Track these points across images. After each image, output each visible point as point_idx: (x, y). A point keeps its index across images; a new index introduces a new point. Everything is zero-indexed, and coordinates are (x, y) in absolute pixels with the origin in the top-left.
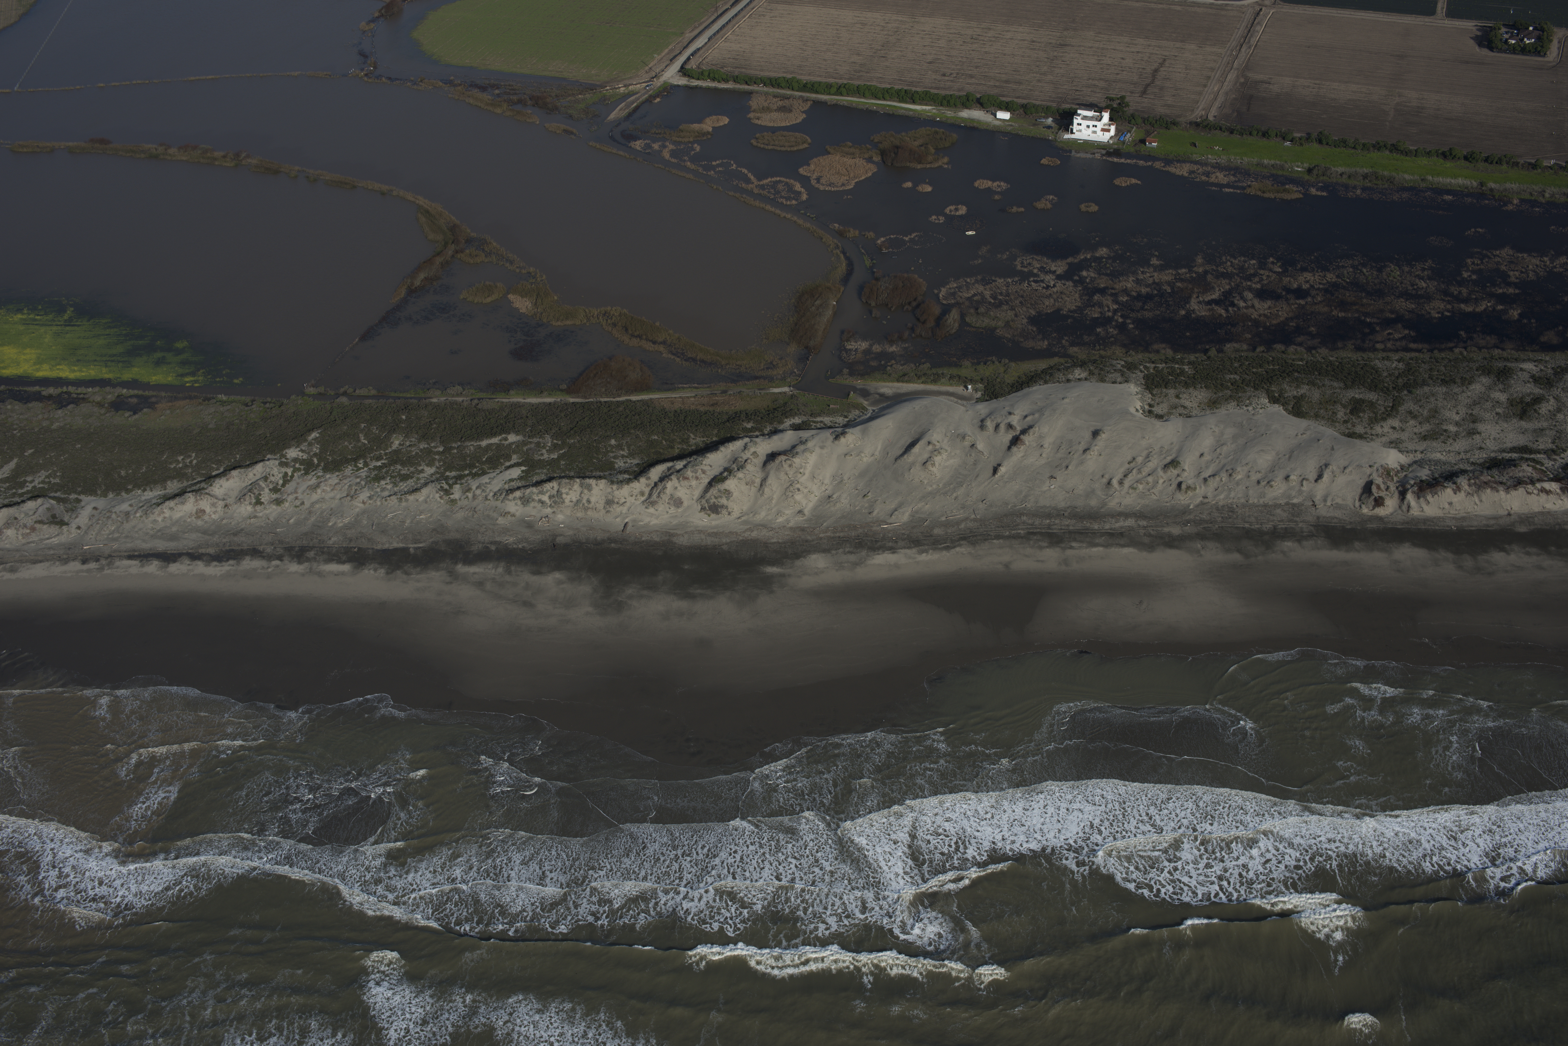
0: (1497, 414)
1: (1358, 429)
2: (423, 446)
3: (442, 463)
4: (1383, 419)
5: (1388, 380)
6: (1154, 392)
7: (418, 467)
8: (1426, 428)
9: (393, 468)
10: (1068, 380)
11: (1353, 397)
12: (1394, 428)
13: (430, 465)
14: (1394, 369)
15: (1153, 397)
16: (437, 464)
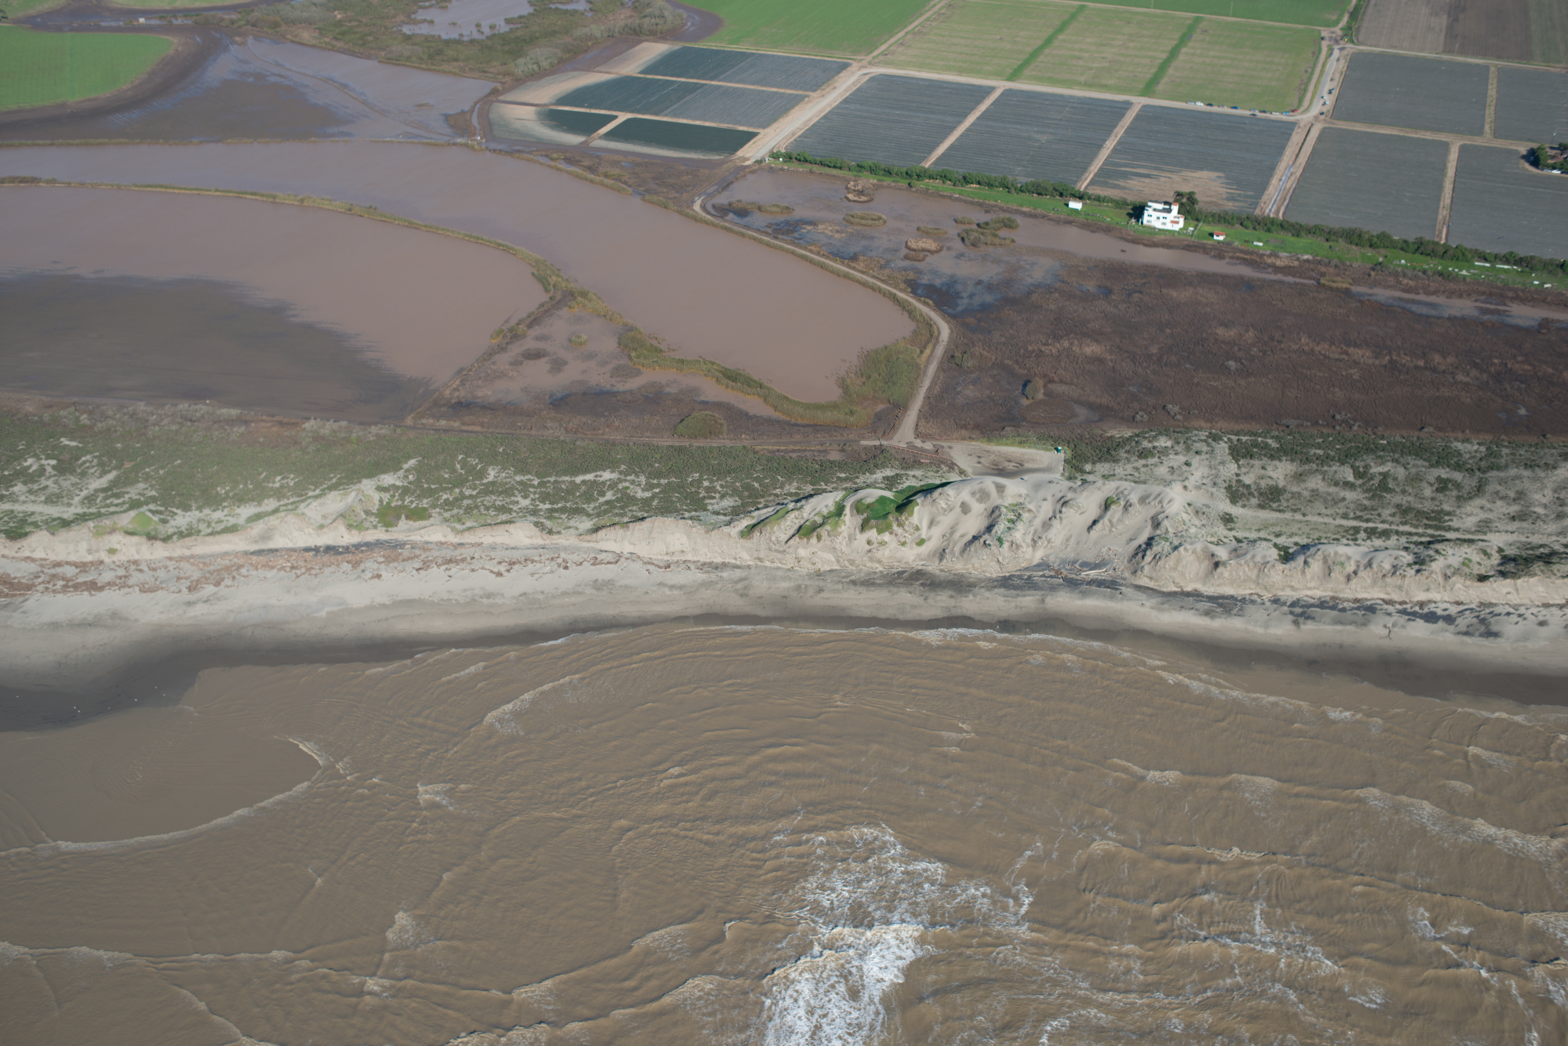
1: (1446, 507)
2: (518, 478)
3: (537, 496)
4: (1470, 498)
5: (1471, 461)
6: (1240, 463)
7: (513, 498)
8: (1514, 509)
9: (488, 498)
10: (1154, 448)
11: (1439, 476)
12: (1482, 508)
13: (525, 497)
14: (1476, 451)
15: (1239, 467)
16: (532, 496)
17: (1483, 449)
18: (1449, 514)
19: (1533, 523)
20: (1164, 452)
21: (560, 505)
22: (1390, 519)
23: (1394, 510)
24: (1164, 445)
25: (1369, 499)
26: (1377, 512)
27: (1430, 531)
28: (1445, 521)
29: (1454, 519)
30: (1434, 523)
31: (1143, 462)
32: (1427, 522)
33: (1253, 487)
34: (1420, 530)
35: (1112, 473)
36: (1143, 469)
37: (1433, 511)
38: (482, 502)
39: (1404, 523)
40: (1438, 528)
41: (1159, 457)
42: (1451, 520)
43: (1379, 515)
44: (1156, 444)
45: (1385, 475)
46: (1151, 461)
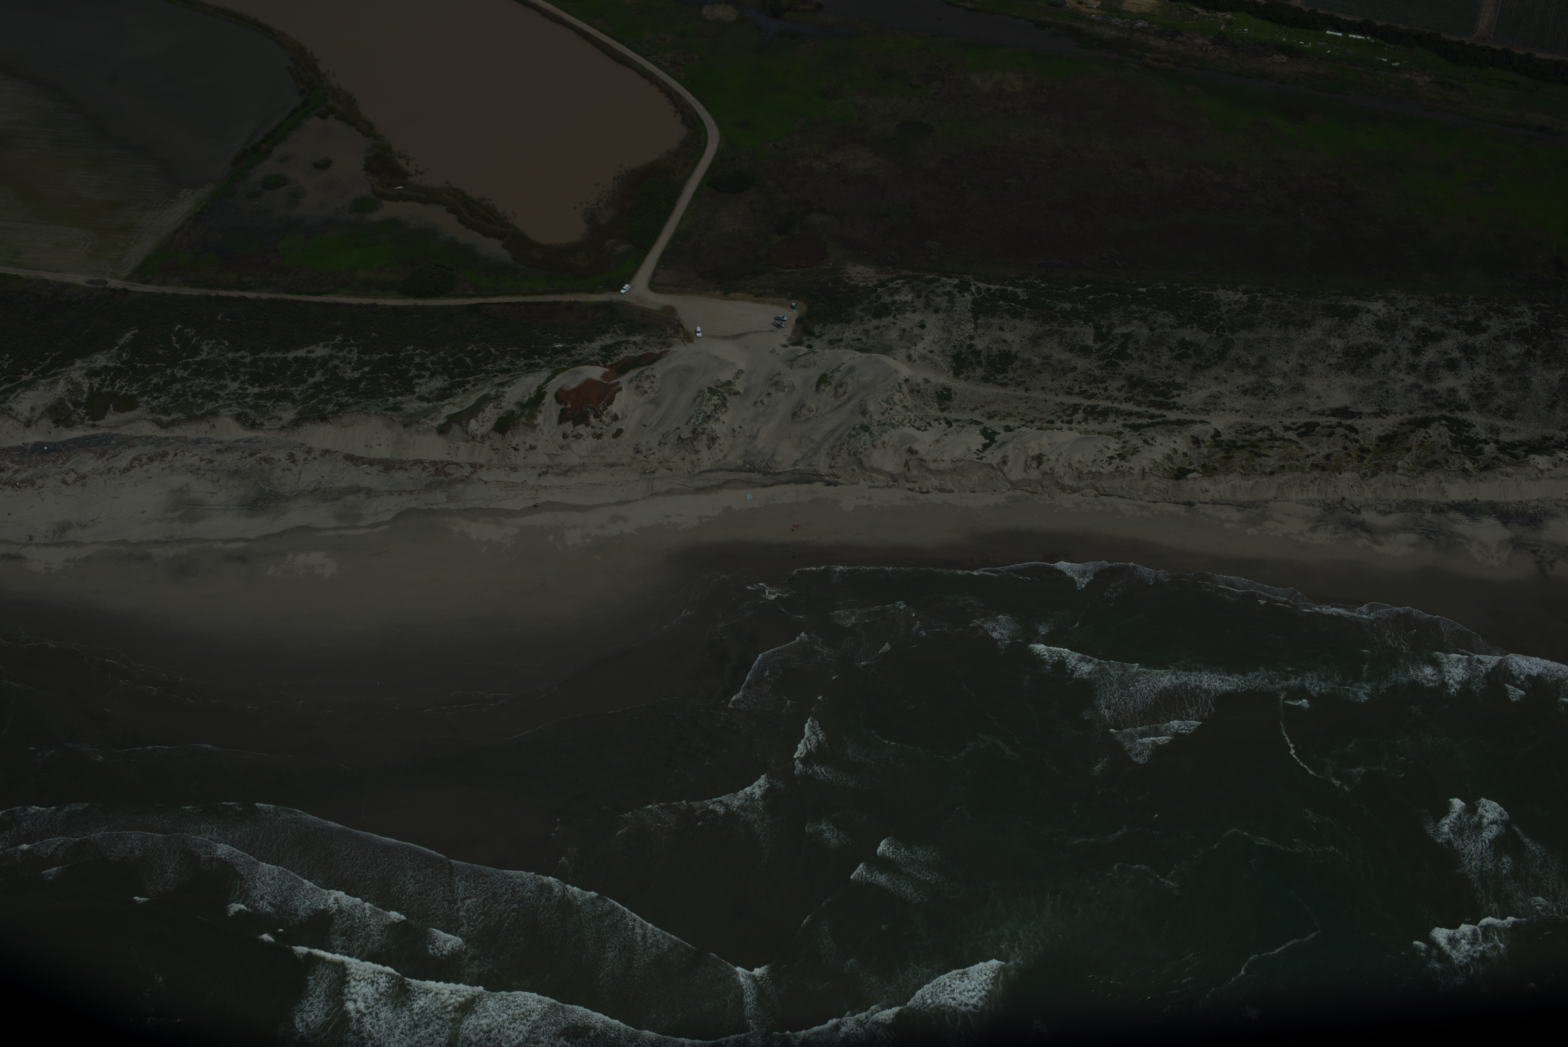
0: (1330, 365)
1: (1179, 379)
2: (230, 356)
3: (247, 377)
4: (1208, 367)
5: (1226, 316)
6: (978, 322)
7: (222, 382)
8: (1249, 380)
9: (197, 382)
10: (894, 302)
11: (1183, 339)
12: (1216, 379)
13: (234, 380)
14: (1237, 302)
15: (976, 328)
16: (242, 378)
17: (1245, 298)
18: (1179, 387)
19: (1263, 399)
20: (901, 308)
21: (268, 388)
22: (1115, 393)
23: (1122, 383)
24: (904, 299)
25: (1102, 368)
26: (1104, 385)
27: (1153, 411)
28: (1173, 397)
29: (1183, 393)
30: (1160, 399)
31: (875, 322)
32: (1153, 398)
33: (984, 353)
34: (1142, 409)
35: (840, 337)
36: (873, 332)
37: (1163, 384)
38: (190, 387)
39: (1127, 400)
40: (1160, 406)
41: (894, 317)
42: (1179, 395)
43: (1106, 389)
44: (897, 298)
45: (1127, 337)
46: (886, 321)
